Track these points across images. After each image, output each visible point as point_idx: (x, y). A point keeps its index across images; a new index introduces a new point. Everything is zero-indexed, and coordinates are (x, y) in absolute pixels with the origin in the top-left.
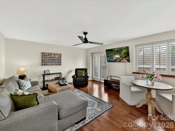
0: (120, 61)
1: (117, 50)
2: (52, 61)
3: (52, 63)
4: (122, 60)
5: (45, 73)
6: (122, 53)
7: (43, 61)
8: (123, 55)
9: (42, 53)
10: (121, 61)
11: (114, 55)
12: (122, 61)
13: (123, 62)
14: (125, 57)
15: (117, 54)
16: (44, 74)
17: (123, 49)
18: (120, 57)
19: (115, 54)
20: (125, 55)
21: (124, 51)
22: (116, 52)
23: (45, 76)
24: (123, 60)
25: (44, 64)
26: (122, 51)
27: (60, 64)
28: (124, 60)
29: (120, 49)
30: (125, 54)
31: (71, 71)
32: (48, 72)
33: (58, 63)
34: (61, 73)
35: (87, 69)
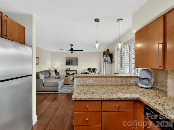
7: (66, 62)
9: (66, 58)
25: (67, 65)
27: (77, 65)
31: (85, 70)
32: (69, 69)
33: (75, 64)
34: (76, 71)
35: (96, 69)
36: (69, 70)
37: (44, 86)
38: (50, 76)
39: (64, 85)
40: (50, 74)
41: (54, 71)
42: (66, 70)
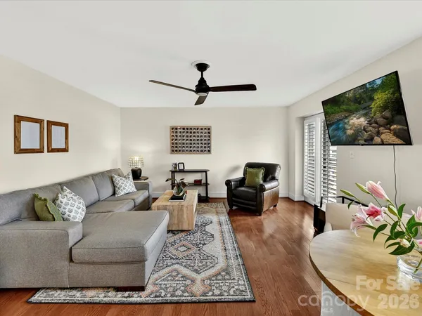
0: (369, 142)
1: (355, 96)
2: (191, 144)
3: (191, 147)
4: (378, 134)
5: (175, 168)
6: (373, 105)
7: (173, 143)
8: (378, 115)
9: (172, 129)
10: (372, 139)
11: (346, 117)
12: (377, 140)
13: (383, 144)
14: (389, 122)
15: (357, 110)
16: (173, 170)
17: (374, 90)
18: (370, 123)
19: (351, 112)
20: (387, 113)
21: (380, 98)
22: (353, 107)
23: (176, 174)
24: (383, 136)
25: (176, 151)
26: (372, 99)
27: (209, 151)
28: (387, 136)
29: (365, 92)
30: (384, 107)
31: (236, 169)
32: (181, 167)
33: (203, 149)
34: (206, 172)
35: (277, 165)
36: (183, 171)
37: (71, 260)
38: (114, 194)
39: (169, 232)
40: (114, 187)
41: (131, 176)
42: (171, 168)
